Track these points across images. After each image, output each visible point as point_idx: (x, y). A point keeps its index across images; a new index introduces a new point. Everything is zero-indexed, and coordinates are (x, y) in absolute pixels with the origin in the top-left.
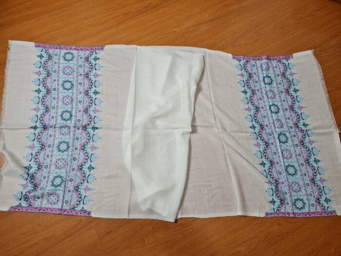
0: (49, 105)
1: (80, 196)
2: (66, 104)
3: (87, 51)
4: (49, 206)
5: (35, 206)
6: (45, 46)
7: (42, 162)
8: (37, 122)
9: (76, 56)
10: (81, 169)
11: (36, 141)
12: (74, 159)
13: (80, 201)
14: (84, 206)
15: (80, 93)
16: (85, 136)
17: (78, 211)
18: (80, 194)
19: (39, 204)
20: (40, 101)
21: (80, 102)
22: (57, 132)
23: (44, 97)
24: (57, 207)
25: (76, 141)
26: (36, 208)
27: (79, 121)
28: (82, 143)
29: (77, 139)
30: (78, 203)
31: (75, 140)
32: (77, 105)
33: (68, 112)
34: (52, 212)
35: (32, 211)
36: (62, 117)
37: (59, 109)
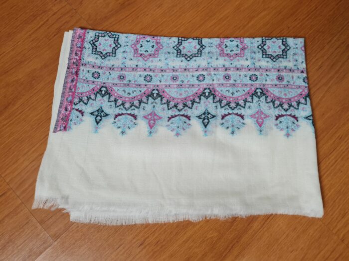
0: (247, 89)
2: (243, 49)
8: (294, 117)
20: (235, 111)
36: (279, 56)
37: (257, 64)
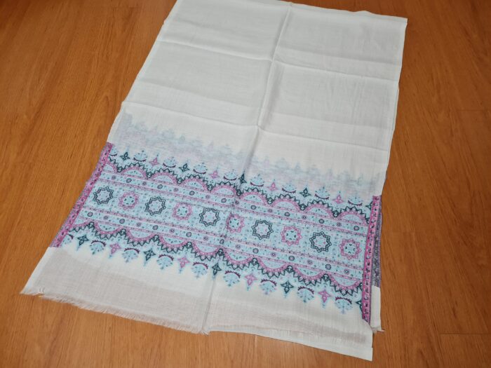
0: (182, 241)
1: (348, 210)
2: (189, 214)
3: (105, 168)
4: (362, 255)
5: (362, 278)
6: (64, 230)
7: (282, 265)
8: (206, 265)
9: (106, 185)
10: (305, 207)
11: (240, 272)
12: (287, 215)
13: (357, 210)
14: (364, 204)
15: (176, 190)
16: (252, 196)
17: (371, 213)
18: (345, 210)
19: (358, 271)
20: (169, 254)
21: (192, 193)
22: (233, 236)
23: (164, 247)
24: (364, 242)
25: (257, 210)
26: (364, 276)
27: (224, 200)
28: (262, 201)
29: (253, 207)
30: (359, 212)
31: (255, 211)
32: (195, 199)
33: (204, 213)
34: (372, 251)
35: (369, 283)
36: (210, 224)
37: (194, 226)
